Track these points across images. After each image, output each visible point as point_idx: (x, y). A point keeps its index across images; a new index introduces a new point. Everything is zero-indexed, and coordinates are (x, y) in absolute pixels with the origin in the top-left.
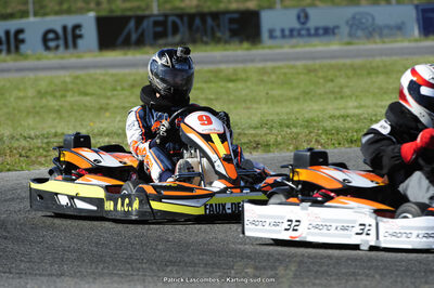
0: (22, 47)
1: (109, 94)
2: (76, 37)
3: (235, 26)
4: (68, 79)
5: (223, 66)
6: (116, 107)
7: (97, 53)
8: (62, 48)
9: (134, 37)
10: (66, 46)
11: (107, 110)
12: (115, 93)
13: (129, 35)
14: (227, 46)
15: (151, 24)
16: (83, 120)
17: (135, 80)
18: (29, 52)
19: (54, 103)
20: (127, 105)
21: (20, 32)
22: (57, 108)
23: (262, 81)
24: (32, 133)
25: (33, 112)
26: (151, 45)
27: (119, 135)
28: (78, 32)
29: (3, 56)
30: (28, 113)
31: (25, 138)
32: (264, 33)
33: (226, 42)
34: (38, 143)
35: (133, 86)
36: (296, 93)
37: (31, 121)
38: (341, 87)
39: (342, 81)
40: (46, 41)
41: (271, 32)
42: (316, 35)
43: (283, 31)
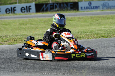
0: (15, 12)
1: (38, 24)
2: (30, 9)
3: (72, 6)
4: (27, 20)
5: (69, 17)
6: (40, 28)
7: (35, 13)
9: (45, 9)
10: (27, 11)
11: (38, 28)
12: (40, 24)
14: (70, 11)
15: (50, 6)
16: (31, 31)
17: (45, 20)
18: (17, 13)
19: (24, 26)
20: (43, 27)
21: (15, 8)
22: (24, 28)
23: (79, 21)
24: (18, 35)
25: (18, 29)
26: (50, 11)
27: (41, 35)
28: (30, 8)
29: (10, 14)
30: (17, 29)
31: (16, 36)
32: (80, 8)
33: (69, 10)
34: (19, 37)
35: (45, 22)
36: (88, 23)
37: (17, 31)
38: (100, 22)
39: (100, 21)
40: (21, 10)
41: (81, 8)
42: (94, 8)
43: (85, 7)
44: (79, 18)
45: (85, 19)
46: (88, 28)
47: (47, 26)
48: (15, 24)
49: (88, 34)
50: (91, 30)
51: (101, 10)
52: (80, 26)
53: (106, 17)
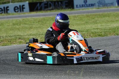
0: (8, 11)
1: (32, 24)
3: (67, 4)
4: (21, 20)
6: (34, 27)
7: (29, 13)
8: (19, 12)
9: (39, 8)
10: (21, 11)
11: (32, 28)
12: (34, 23)
13: (38, 7)
15: (44, 4)
16: (25, 31)
17: (40, 20)
18: (10, 13)
19: (17, 27)
20: (38, 27)
21: (8, 7)
22: (18, 28)
23: (75, 19)
24: (12, 35)
25: (12, 29)
26: (44, 10)
27: (35, 35)
28: (24, 7)
29: (3, 14)
30: (10, 30)
31: (10, 36)
32: (75, 6)
33: (64, 9)
34: (13, 38)
35: (39, 21)
36: (84, 22)
37: (11, 32)
38: (96, 21)
39: (96, 19)
40: (15, 9)
41: (77, 6)
42: (89, 6)
43: (80, 5)
44: (75, 17)
45: (81, 17)
46: (84, 26)
47: (42, 25)
48: (8, 24)
49: (84, 33)
50: (87, 29)
51: (97, 7)
52: (76, 25)
53: (102, 15)
